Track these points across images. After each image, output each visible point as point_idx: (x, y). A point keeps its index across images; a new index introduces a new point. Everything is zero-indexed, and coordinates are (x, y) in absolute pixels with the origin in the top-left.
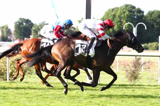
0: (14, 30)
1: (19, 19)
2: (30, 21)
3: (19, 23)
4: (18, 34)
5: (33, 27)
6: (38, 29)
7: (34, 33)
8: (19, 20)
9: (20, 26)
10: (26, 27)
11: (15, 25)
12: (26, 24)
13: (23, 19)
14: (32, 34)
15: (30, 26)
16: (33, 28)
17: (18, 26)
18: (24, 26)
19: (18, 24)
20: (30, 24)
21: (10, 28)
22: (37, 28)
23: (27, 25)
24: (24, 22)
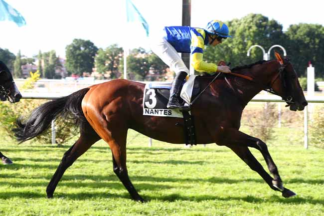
1: (74, 41)
2: (93, 44)
3: (74, 47)
4: (71, 65)
6: (105, 57)
7: (99, 64)
8: (74, 43)
9: (76, 52)
10: (85, 53)
11: (66, 51)
12: (85, 49)
13: (80, 40)
14: (96, 65)
15: (92, 52)
16: (96, 55)
17: (72, 53)
18: (81, 52)
19: (71, 48)
20: (92, 48)
21: (59, 56)
22: (103, 55)
23: (87, 50)
24: (81, 46)
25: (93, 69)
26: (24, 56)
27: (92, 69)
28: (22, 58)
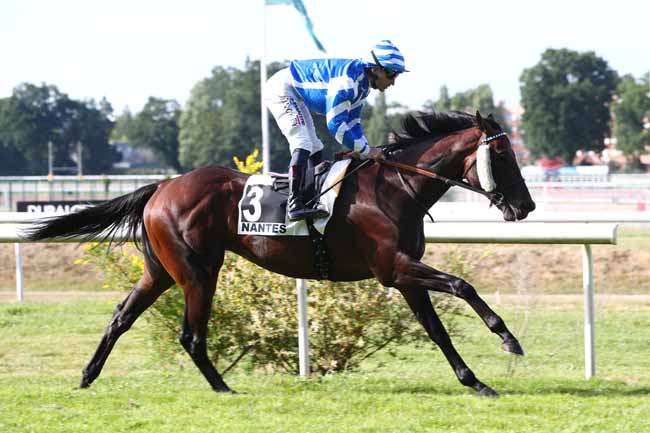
0: (522, 111)
1: (545, 57)
2: (602, 64)
3: (546, 74)
4: (539, 129)
5: (618, 94)
6: (641, 102)
7: (622, 126)
8: (545, 62)
9: (552, 92)
10: (583, 94)
11: (521, 88)
12: (581, 80)
13: (565, 52)
14: (615, 127)
15: (603, 87)
16: (615, 97)
17: (542, 92)
18: (568, 90)
19: (538, 79)
20: (602, 77)
21: (502, 103)
22: (637, 99)
23: (587, 82)
24: (568, 69)
25: (607, 141)
26: (397, 105)
27: (603, 141)
28: (391, 112)
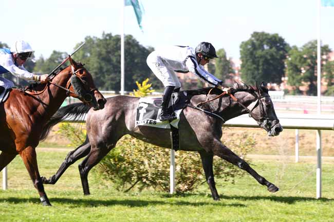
0: (241, 63)
1: (253, 36)
2: (281, 40)
3: (253, 44)
4: (249, 72)
5: (289, 55)
6: (300, 60)
7: (291, 71)
8: (253, 39)
9: (256, 53)
10: (272, 55)
11: (241, 51)
12: (270, 48)
13: (263, 34)
14: (287, 72)
15: (281, 52)
16: (288, 57)
17: (252, 53)
18: (263, 53)
19: (249, 47)
20: (281, 47)
21: (230, 58)
22: (299, 58)
23: (274, 49)
24: (265, 42)
25: (283, 79)
27: (281, 79)
